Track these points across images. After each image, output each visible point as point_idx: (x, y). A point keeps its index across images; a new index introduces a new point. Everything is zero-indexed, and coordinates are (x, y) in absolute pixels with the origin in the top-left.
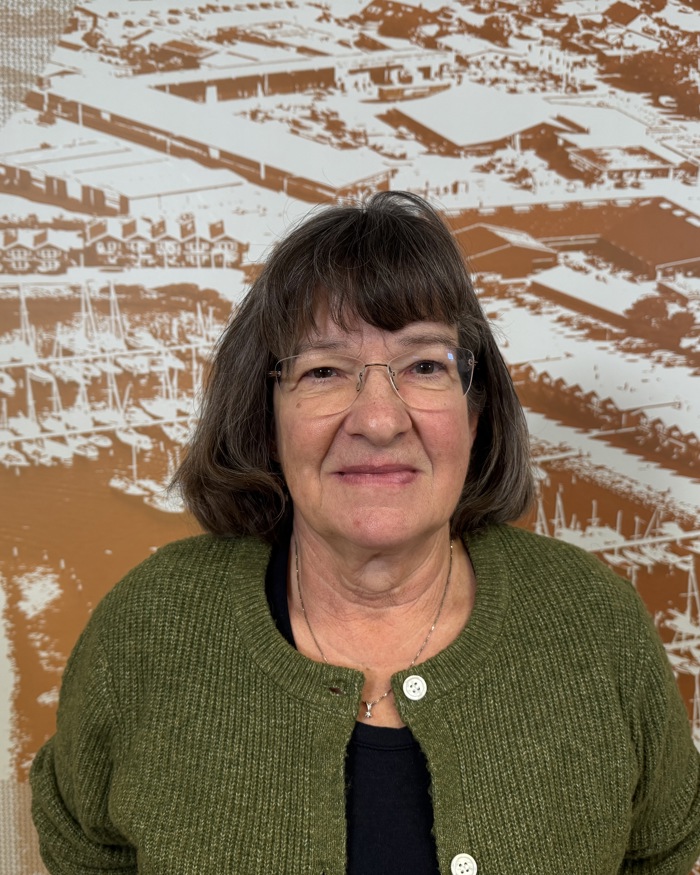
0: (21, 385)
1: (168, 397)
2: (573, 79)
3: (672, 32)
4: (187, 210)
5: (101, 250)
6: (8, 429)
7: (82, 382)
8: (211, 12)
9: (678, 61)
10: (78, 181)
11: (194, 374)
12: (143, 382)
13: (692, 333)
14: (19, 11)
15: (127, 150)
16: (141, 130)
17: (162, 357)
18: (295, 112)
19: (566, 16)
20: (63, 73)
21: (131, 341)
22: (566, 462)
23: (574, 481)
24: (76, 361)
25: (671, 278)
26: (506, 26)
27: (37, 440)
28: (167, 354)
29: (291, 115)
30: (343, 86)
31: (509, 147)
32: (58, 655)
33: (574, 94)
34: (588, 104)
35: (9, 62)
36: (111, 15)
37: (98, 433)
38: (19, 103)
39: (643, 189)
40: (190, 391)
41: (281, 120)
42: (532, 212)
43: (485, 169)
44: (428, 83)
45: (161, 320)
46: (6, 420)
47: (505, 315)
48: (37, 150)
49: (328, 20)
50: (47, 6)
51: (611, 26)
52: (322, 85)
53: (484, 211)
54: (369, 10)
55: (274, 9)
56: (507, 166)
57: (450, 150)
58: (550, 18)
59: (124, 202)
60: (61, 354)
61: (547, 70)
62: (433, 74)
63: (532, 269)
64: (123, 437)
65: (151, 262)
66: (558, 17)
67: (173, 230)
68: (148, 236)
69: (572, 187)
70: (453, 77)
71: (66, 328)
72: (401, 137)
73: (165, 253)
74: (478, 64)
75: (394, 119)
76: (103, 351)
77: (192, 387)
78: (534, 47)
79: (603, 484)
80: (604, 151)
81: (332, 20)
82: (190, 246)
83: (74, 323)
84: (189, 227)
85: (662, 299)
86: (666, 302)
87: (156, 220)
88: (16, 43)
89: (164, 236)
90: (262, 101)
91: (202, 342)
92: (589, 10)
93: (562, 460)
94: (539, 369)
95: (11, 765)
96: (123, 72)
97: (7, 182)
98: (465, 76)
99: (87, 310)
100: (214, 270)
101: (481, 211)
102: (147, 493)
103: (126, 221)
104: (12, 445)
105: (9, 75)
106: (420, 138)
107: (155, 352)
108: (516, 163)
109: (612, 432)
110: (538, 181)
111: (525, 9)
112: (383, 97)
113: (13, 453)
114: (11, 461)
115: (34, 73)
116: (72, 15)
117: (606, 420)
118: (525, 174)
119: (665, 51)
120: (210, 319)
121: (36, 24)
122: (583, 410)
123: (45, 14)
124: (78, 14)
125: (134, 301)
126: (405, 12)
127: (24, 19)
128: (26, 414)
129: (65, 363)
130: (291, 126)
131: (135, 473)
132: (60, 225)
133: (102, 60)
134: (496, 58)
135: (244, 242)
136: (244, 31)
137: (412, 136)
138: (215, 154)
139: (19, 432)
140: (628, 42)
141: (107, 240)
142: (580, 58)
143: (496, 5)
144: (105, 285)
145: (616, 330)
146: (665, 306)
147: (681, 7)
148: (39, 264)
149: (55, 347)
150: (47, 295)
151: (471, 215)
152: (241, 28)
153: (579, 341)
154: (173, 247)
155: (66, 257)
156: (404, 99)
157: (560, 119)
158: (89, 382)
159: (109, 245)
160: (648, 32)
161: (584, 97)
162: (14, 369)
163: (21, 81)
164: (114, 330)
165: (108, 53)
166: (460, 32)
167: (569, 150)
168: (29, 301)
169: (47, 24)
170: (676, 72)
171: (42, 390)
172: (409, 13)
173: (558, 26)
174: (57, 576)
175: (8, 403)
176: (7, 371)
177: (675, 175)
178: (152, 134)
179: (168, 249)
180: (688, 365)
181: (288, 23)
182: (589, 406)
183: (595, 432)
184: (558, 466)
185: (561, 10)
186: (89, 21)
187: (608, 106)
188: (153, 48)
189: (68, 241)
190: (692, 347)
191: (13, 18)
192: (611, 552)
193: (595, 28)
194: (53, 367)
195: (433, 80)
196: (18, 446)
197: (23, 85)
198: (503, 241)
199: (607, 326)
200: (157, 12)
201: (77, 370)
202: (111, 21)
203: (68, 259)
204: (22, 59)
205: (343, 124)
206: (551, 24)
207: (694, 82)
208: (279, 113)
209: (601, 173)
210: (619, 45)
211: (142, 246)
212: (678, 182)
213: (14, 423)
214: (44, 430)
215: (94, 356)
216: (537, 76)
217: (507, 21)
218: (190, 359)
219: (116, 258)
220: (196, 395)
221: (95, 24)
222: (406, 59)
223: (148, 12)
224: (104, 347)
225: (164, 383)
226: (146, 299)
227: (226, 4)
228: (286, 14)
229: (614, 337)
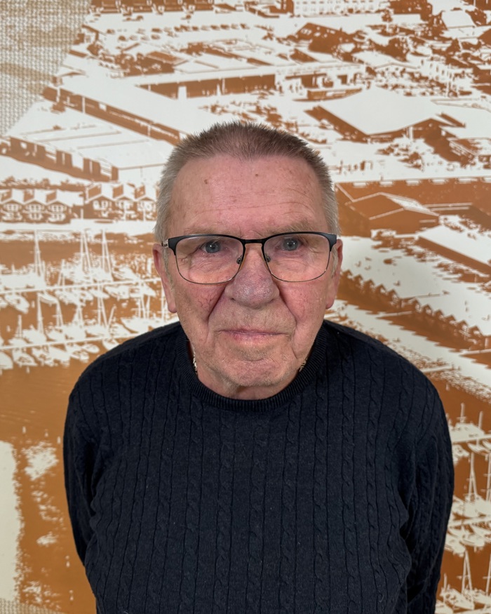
0: (33, 305)
1: (142, 316)
2: (454, 86)
5: (96, 206)
6: (22, 338)
7: (79, 304)
8: (184, 30)
10: (81, 155)
11: (162, 300)
12: (124, 305)
14: (41, 27)
15: (118, 133)
16: (129, 118)
17: (139, 287)
18: (244, 108)
19: (450, 39)
20: (72, 74)
21: (117, 274)
22: (442, 373)
23: (447, 388)
24: (75, 289)
26: (405, 46)
27: (43, 347)
28: (142, 285)
29: (241, 110)
30: (281, 88)
31: (405, 136)
32: (53, 508)
33: (454, 98)
34: (465, 105)
35: (32, 65)
36: (109, 32)
37: (89, 343)
38: (38, 96)
40: (159, 312)
41: (234, 113)
42: (420, 185)
43: (386, 152)
44: (345, 87)
45: (139, 260)
46: (20, 332)
47: (397, 261)
48: (51, 131)
49: (271, 39)
50: (62, 24)
51: (484, 47)
52: (265, 87)
53: (384, 184)
54: (302, 31)
55: (231, 29)
56: (403, 150)
57: (360, 137)
58: (439, 40)
59: (115, 171)
60: (64, 283)
61: (435, 79)
62: (348, 81)
63: (420, 227)
64: (108, 347)
65: (133, 216)
66: (444, 40)
67: (151, 193)
68: (132, 197)
69: (451, 167)
70: (364, 83)
71: (68, 264)
72: (323, 127)
73: (144, 210)
74: (383, 74)
75: (319, 114)
76: (95, 281)
77: (160, 310)
78: (425, 62)
79: (470, 391)
80: (476, 141)
81: (274, 39)
83: (74, 260)
87: (138, 186)
88: (38, 51)
89: (143, 197)
90: (220, 98)
92: (468, 35)
93: (439, 372)
94: (423, 302)
95: (16, 590)
96: (117, 74)
97: (28, 154)
98: (373, 82)
99: (84, 251)
101: (382, 183)
103: (116, 186)
104: (25, 350)
105: (32, 75)
106: (337, 128)
107: (134, 283)
108: (409, 148)
109: (477, 352)
110: (426, 162)
111: (419, 34)
112: (311, 97)
113: (26, 356)
114: (23, 362)
115: (50, 73)
116: (80, 31)
117: (473, 343)
118: (416, 156)
121: (53, 38)
122: (455, 334)
123: (60, 30)
124: (84, 31)
125: (120, 245)
126: (329, 34)
127: (44, 33)
128: (36, 327)
129: (66, 290)
130: (242, 118)
132: (66, 187)
133: (101, 64)
134: (397, 69)
136: (208, 46)
137: (332, 127)
139: (30, 340)
141: (102, 199)
142: (460, 71)
143: (398, 30)
144: (99, 232)
145: (482, 275)
148: (50, 216)
149: (60, 278)
150: (55, 239)
151: (374, 186)
152: (206, 44)
153: (455, 282)
154: (150, 206)
155: (70, 211)
156: (327, 99)
157: (444, 116)
158: (84, 305)
159: (103, 203)
161: (462, 100)
162: (28, 293)
163: (40, 79)
164: (104, 266)
165: (106, 60)
166: (370, 49)
167: (450, 139)
168: (41, 243)
169: (62, 38)
171: (49, 310)
172: (332, 34)
173: (444, 47)
174: (54, 449)
175: (23, 319)
176: (23, 295)
178: (137, 121)
179: (146, 207)
181: (241, 40)
182: (460, 331)
183: (465, 352)
184: (436, 377)
185: (446, 34)
186: (93, 36)
187: (480, 107)
188: (139, 57)
189: (72, 199)
191: (36, 32)
192: (474, 443)
193: (472, 49)
194: (57, 293)
195: (349, 85)
196: (29, 351)
197: (42, 82)
198: (398, 206)
199: (475, 272)
200: (144, 30)
201: (76, 295)
202: (109, 36)
203: (71, 213)
204: (42, 63)
205: (280, 116)
206: (438, 45)
208: (232, 108)
209: (473, 157)
210: (490, 62)
211: (127, 205)
213: (26, 333)
214: (49, 340)
215: (89, 285)
216: (427, 83)
217: (406, 42)
219: (107, 213)
220: (163, 315)
221: (97, 38)
222: (329, 69)
223: (137, 30)
224: (96, 278)
225: (140, 307)
226: (129, 244)
227: (195, 25)
228: (240, 33)
229: (481, 280)
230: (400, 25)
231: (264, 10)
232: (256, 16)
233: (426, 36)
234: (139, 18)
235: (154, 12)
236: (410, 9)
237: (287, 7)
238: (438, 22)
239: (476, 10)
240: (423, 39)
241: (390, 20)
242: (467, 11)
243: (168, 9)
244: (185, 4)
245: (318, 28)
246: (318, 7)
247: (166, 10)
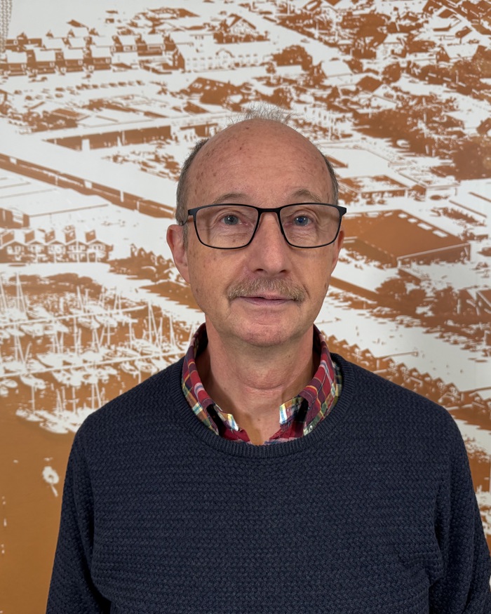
1: (56, 352)
2: (336, 130)
3: (405, 96)
4: (70, 224)
5: (10, 251)
8: (85, 89)
9: (410, 116)
11: (75, 335)
12: (39, 341)
13: (425, 303)
15: (28, 183)
16: (38, 170)
17: (52, 324)
18: (143, 156)
19: (330, 87)
21: (31, 313)
25: (408, 265)
26: (288, 95)
28: (56, 322)
29: (141, 159)
30: (176, 138)
33: (337, 141)
34: (347, 147)
36: (16, 92)
37: (8, 378)
39: (386, 204)
40: (72, 347)
41: (134, 162)
45: (51, 299)
49: (165, 93)
51: (362, 93)
54: (193, 85)
55: (128, 86)
58: (319, 88)
59: (26, 218)
61: (318, 125)
64: (25, 381)
65: (45, 259)
66: (325, 88)
67: (60, 237)
68: (43, 241)
73: (54, 253)
77: (73, 345)
78: (308, 109)
80: (358, 180)
81: (168, 93)
82: (72, 248)
84: (71, 235)
85: (402, 280)
86: (405, 282)
87: (48, 231)
89: (53, 241)
90: (121, 149)
91: (81, 313)
92: (346, 82)
96: (25, 131)
100: (89, 264)
102: (42, 420)
103: (28, 231)
107: (47, 320)
111: (301, 83)
117: (365, 364)
119: (400, 109)
120: (86, 297)
125: (33, 286)
126: (218, 87)
130: (142, 166)
131: (33, 406)
133: (10, 122)
135: (110, 244)
136: (108, 102)
138: (89, 185)
140: (374, 103)
141: (15, 245)
142: (340, 115)
143: (282, 81)
144: (13, 275)
145: (370, 302)
146: (404, 285)
147: (411, 79)
152: (105, 100)
153: (345, 309)
154: (60, 249)
158: (2, 343)
159: (16, 247)
160: (388, 96)
161: (344, 142)
164: (19, 306)
165: (14, 118)
166: (257, 100)
170: (408, 123)
172: (221, 87)
173: (325, 94)
177: (409, 194)
178: (45, 172)
179: (57, 250)
180: (422, 326)
181: (138, 96)
182: (353, 354)
185: (326, 82)
186: (2, 97)
187: (361, 148)
188: (45, 114)
190: (424, 313)
193: (351, 95)
199: (363, 299)
200: (48, 90)
202: (16, 96)
205: (177, 163)
206: (320, 93)
207: (421, 130)
208: (133, 157)
209: (357, 194)
210: (368, 106)
211: (38, 249)
212: (412, 200)
215: (6, 325)
216: (311, 129)
217: (289, 91)
218: (72, 325)
219: (20, 257)
220: (76, 350)
221: (6, 99)
222: (220, 119)
223: (42, 90)
224: (12, 318)
225: (54, 342)
226: (41, 284)
227: (95, 83)
228: (136, 89)
229: (369, 307)
230: (283, 76)
231: (157, 68)
232: (150, 73)
233: (307, 85)
234: (44, 79)
235: (57, 73)
236: (291, 61)
237: (179, 63)
238: (318, 72)
239: (353, 60)
240: (305, 88)
241: (274, 71)
242: (344, 61)
243: (70, 69)
244: (85, 65)
245: (208, 82)
246: (207, 63)
247: (67, 71)
